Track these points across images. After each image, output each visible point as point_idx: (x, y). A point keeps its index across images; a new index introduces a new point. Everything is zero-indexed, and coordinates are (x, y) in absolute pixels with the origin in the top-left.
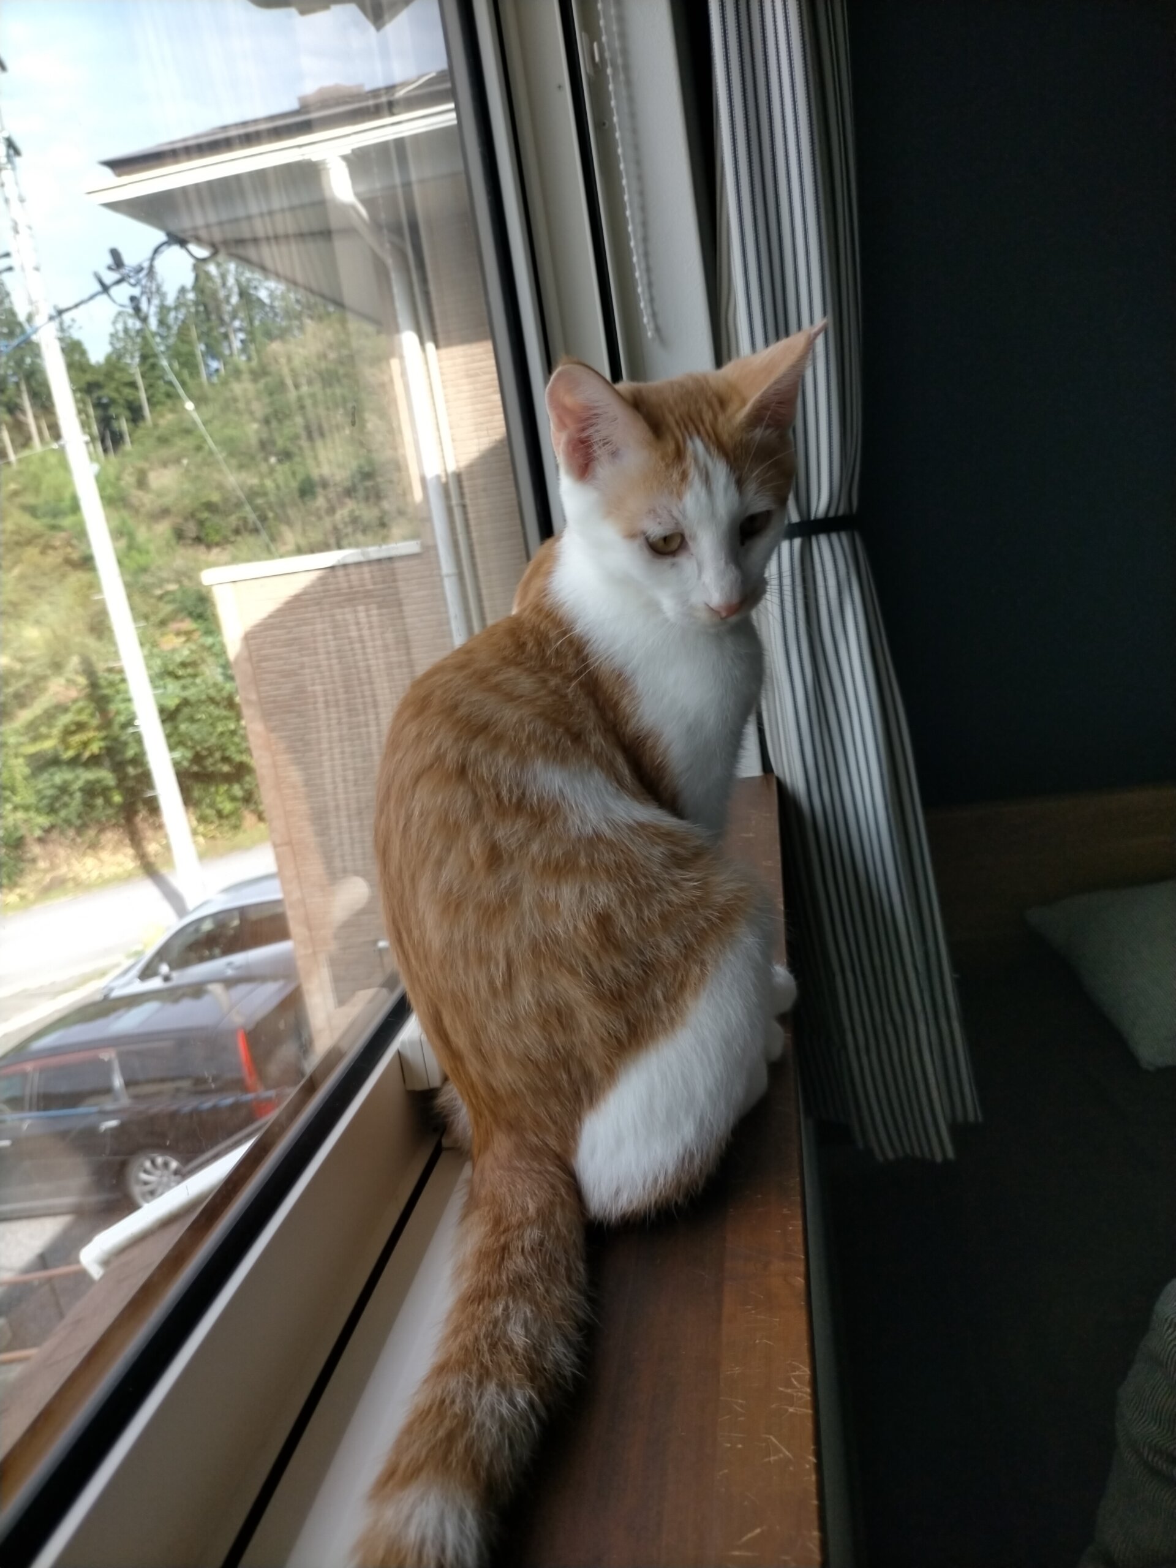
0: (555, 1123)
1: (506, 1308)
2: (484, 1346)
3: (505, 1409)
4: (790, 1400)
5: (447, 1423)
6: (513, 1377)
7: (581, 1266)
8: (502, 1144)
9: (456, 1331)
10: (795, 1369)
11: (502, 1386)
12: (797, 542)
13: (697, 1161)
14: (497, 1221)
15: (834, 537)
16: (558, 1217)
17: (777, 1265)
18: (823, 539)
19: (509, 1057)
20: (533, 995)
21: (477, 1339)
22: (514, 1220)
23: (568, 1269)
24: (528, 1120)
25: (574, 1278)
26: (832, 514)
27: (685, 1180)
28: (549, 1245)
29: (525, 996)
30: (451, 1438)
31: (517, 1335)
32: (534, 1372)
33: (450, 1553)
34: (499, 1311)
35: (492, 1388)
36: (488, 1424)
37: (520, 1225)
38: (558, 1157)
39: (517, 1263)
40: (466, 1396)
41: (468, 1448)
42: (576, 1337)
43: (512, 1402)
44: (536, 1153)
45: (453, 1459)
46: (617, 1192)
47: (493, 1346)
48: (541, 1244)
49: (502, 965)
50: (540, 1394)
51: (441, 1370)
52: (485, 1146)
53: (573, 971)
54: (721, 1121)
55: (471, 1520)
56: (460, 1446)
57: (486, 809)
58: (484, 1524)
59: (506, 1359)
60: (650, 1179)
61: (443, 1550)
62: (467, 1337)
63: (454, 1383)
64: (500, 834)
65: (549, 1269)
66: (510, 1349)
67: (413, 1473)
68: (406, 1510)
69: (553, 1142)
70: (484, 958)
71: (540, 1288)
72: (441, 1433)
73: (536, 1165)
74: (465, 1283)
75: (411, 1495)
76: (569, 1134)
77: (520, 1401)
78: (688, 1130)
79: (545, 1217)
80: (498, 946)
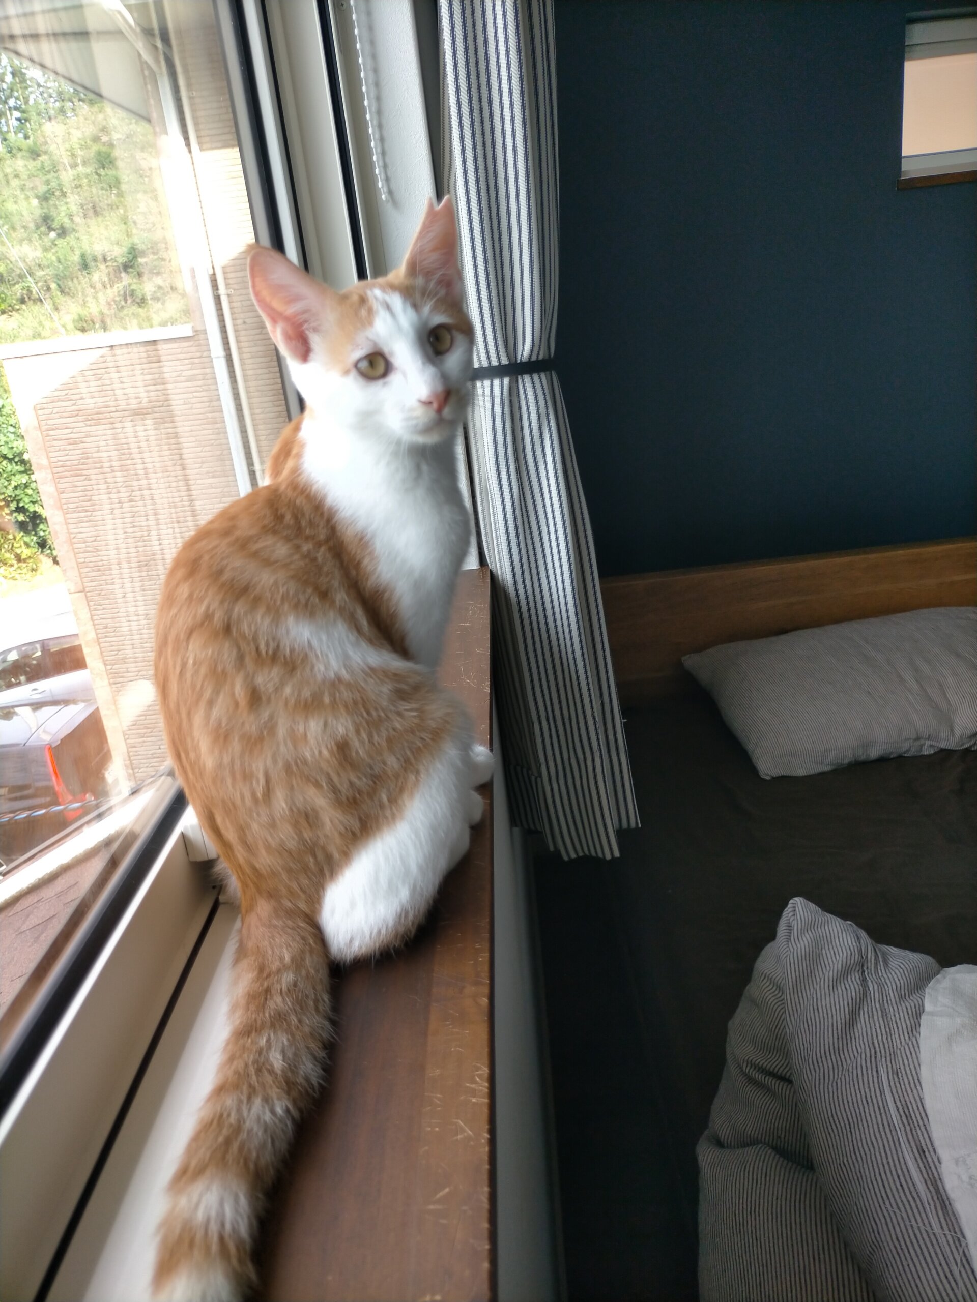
0: (304, 892)
1: (268, 1040)
2: (252, 1070)
3: (268, 1117)
4: (474, 1093)
5: (225, 1132)
6: (274, 1092)
7: (326, 997)
8: (264, 908)
9: (231, 1059)
10: (478, 1069)
11: (266, 1100)
12: (506, 381)
13: (411, 916)
14: (261, 969)
15: (535, 376)
16: (308, 961)
17: (470, 989)
18: (527, 378)
19: (268, 848)
20: (286, 803)
21: (246, 1065)
22: (274, 968)
23: (316, 1001)
24: (284, 891)
25: (321, 1007)
26: (534, 358)
27: (401, 930)
28: (301, 985)
29: (280, 801)
30: (228, 1142)
31: (277, 1061)
32: (289, 1085)
33: (228, 1227)
34: (263, 1042)
35: (258, 1102)
36: (255, 1129)
37: (279, 971)
38: (307, 916)
39: (277, 1002)
40: (239, 1110)
41: (241, 1149)
42: (321, 1054)
43: (273, 1112)
44: (290, 914)
45: (230, 1157)
46: (351, 941)
47: (259, 1071)
48: (295, 985)
49: (262, 781)
50: (294, 1102)
51: (220, 1090)
52: (251, 908)
53: (317, 785)
54: (429, 885)
55: (243, 1201)
56: (235, 1146)
57: (248, 660)
58: (252, 1198)
59: (269, 1079)
60: (375, 932)
61: (223, 1225)
62: (239, 1064)
63: (230, 1101)
64: (260, 680)
65: (301, 1004)
66: (271, 1071)
67: (200, 1171)
68: (195, 1199)
69: (303, 906)
70: (248, 776)
71: (293, 1019)
72: (221, 1139)
73: (290, 923)
74: (238, 1019)
75: (197, 1188)
76: (315, 899)
77: (279, 1111)
78: (404, 894)
79: (297, 963)
80: (258, 767)
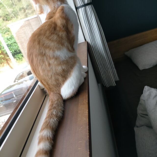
0: (58, 90)
1: (53, 110)
2: (51, 115)
3: (53, 121)
5: (47, 123)
6: (54, 117)
7: (62, 104)
8: (52, 93)
9: (48, 114)
11: (53, 118)
12: (84, 7)
13: (75, 91)
14: (52, 102)
15: (89, 6)
16: (59, 100)
18: (87, 6)
19: (52, 85)
20: (54, 78)
21: (50, 114)
22: (54, 101)
23: (61, 105)
24: (55, 90)
25: (61, 106)
26: (88, 3)
27: (74, 93)
28: (58, 103)
29: (53, 78)
30: (48, 125)
31: (54, 113)
32: (57, 117)
33: (48, 136)
34: (52, 111)
35: (52, 119)
36: (52, 122)
37: (55, 101)
38: (59, 93)
39: (54, 105)
40: (49, 120)
41: (50, 126)
42: (62, 112)
43: (54, 120)
44: (56, 94)
45: (48, 127)
46: (66, 96)
47: (52, 115)
48: (57, 103)
49: (50, 76)
50: (58, 119)
51: (46, 118)
52: (50, 94)
55: (51, 133)
56: (49, 125)
58: (52, 132)
59: (53, 116)
60: (69, 94)
61: (47, 136)
62: (49, 114)
63: (47, 119)
64: (50, 62)
65: (58, 105)
66: (54, 115)
67: (44, 129)
68: (43, 133)
69: (58, 92)
71: (57, 108)
72: (46, 124)
73: (56, 95)
75: (43, 131)
76: (59, 91)
77: (55, 120)
79: (58, 100)
